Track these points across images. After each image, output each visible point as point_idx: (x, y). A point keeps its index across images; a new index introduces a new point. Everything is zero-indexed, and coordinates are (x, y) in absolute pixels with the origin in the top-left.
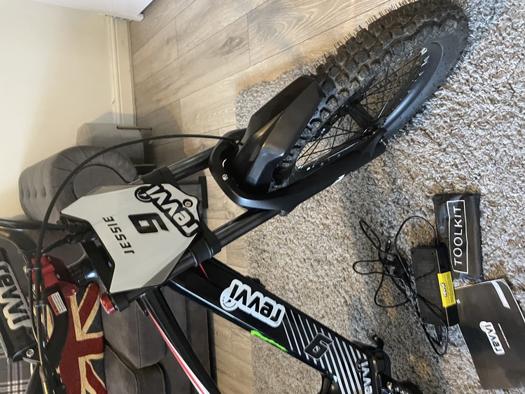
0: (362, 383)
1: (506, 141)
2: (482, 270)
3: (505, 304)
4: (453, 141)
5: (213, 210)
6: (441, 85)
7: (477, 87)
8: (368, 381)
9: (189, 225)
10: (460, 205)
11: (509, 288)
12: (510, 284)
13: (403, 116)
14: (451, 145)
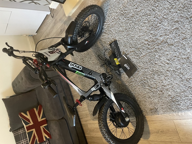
0: (102, 79)
1: (117, 28)
2: (121, 54)
3: (127, 59)
4: (109, 32)
5: (68, 75)
6: (104, 22)
7: (110, 20)
8: (103, 79)
9: (59, 52)
10: (114, 44)
11: (126, 55)
12: (126, 54)
13: (100, 31)
14: (109, 33)
